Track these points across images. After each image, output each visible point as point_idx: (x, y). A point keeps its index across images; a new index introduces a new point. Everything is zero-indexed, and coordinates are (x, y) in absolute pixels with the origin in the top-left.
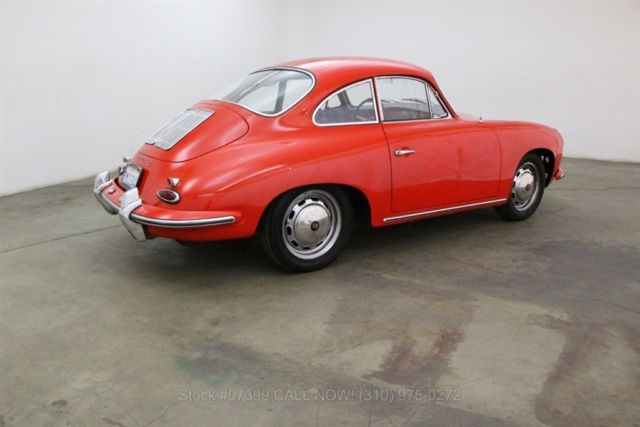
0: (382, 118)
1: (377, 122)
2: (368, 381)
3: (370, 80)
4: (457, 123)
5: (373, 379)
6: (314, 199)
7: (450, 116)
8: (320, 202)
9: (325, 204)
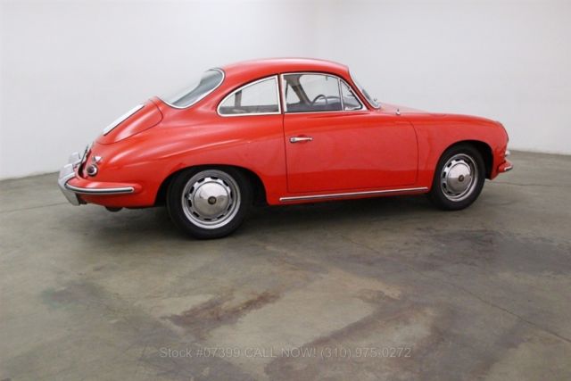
0: (285, 110)
1: (280, 113)
2: (163, 322)
3: (276, 77)
4: (372, 114)
5: (167, 320)
6: (213, 178)
7: (364, 108)
8: (219, 181)
9: (224, 182)
